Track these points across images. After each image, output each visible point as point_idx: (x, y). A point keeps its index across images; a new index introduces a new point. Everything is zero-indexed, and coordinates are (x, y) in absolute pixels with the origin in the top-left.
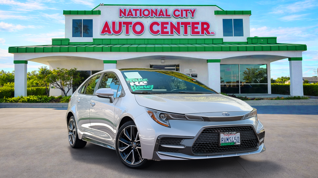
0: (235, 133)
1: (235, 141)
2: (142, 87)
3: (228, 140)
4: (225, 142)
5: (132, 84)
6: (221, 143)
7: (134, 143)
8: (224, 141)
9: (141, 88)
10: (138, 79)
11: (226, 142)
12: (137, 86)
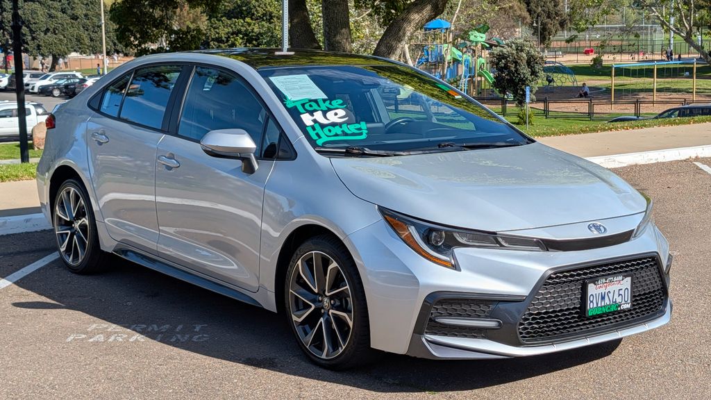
0: (621, 278)
1: (619, 300)
2: (337, 130)
3: (603, 298)
4: (597, 304)
5: (307, 119)
6: (588, 308)
7: (326, 299)
8: (594, 301)
9: (336, 135)
10: (316, 101)
11: (599, 305)
12: (323, 126)
